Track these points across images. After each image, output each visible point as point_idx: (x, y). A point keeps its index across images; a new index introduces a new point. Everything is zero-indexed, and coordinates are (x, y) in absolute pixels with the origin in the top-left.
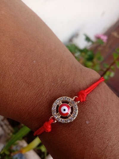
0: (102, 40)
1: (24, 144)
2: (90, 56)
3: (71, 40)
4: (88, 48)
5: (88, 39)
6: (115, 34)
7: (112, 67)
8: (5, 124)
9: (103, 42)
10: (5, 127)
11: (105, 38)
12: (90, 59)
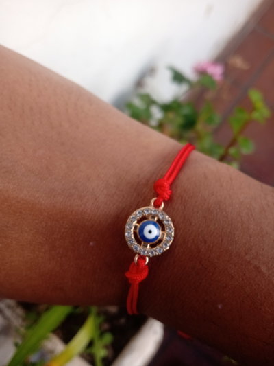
0: (211, 77)
1: (56, 344)
2: (186, 117)
3: (139, 83)
4: (182, 98)
5: (178, 77)
6: (238, 62)
7: (232, 151)
8: (9, 307)
9: (213, 82)
10: (8, 313)
11: (217, 72)
12: (189, 124)
